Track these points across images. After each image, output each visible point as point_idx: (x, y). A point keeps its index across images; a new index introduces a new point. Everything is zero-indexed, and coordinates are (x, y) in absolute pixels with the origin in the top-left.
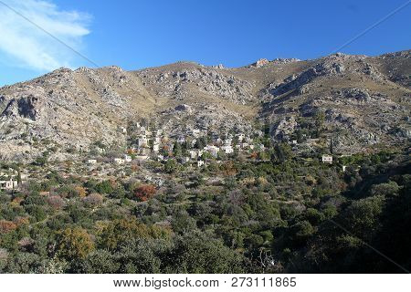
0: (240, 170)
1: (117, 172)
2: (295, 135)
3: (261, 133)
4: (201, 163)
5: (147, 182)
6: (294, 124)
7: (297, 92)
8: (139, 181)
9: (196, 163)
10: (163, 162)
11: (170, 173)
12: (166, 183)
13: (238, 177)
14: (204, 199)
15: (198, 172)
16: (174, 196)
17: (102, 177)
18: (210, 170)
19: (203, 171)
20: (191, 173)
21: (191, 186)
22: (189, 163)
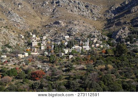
0: (95, 60)
1: (20, 63)
2: (129, 38)
3: (107, 38)
4: (71, 56)
5: (39, 68)
6: (127, 31)
7: (129, 12)
8: (34, 68)
9: (68, 57)
10: (48, 56)
11: (53, 63)
12: (50, 69)
13: (95, 65)
14: (75, 79)
15: (70, 62)
16: (56, 77)
17: (10, 66)
18: (77, 61)
19: (73, 61)
20: (65, 63)
21: (66, 71)
22: (64, 57)
